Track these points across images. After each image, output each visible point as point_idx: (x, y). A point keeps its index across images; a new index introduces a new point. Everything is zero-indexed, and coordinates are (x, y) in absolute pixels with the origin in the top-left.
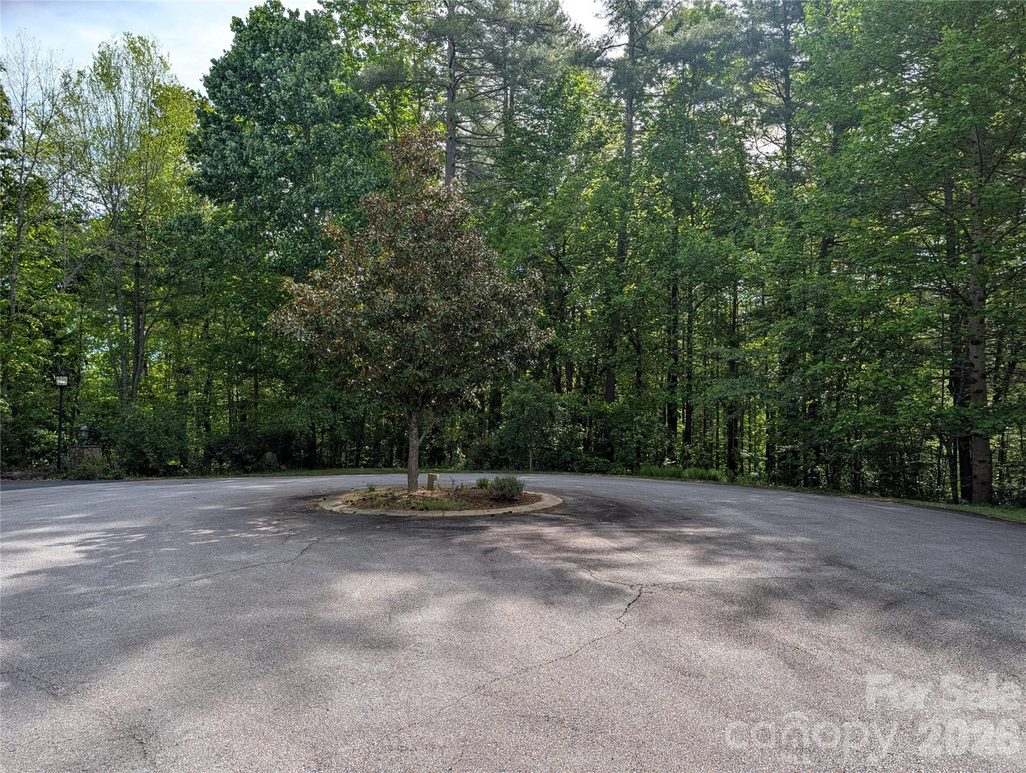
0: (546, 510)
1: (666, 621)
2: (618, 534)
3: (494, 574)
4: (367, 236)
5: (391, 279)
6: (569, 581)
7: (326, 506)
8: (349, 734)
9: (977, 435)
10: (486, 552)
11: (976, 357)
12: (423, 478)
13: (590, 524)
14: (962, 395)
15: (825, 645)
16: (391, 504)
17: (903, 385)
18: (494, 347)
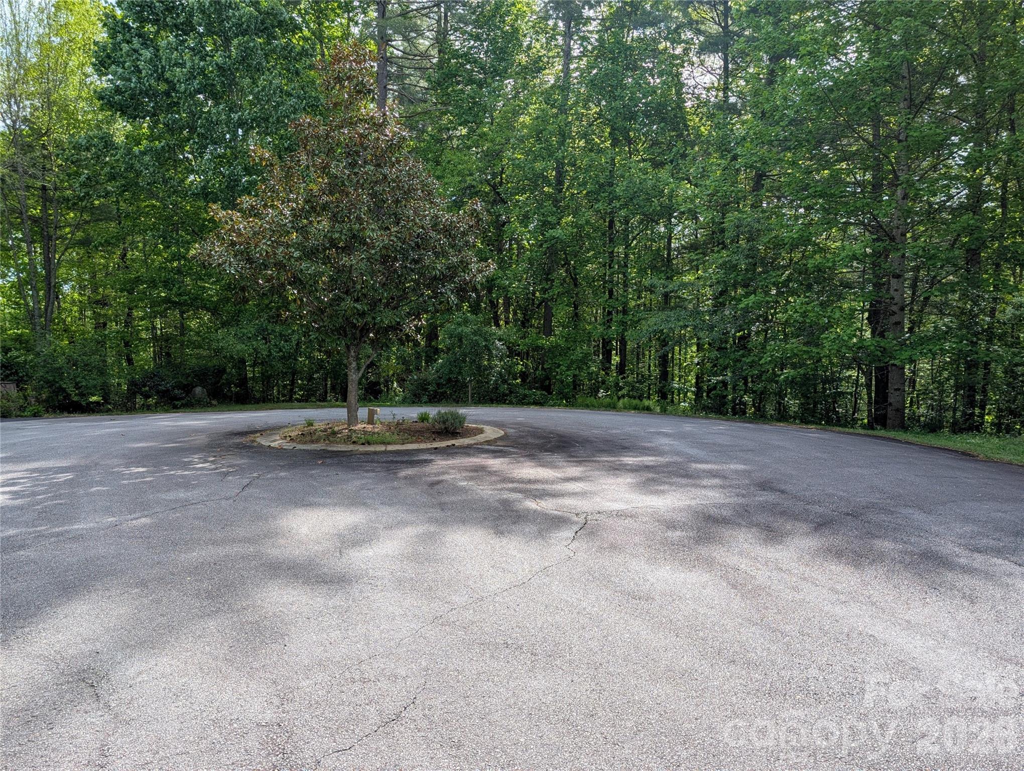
0: (488, 442)
1: (613, 547)
2: (560, 464)
3: (442, 506)
4: (299, 161)
5: (325, 207)
6: (517, 511)
7: (264, 442)
8: (308, 668)
9: (893, 365)
10: (433, 484)
11: (896, 290)
12: (363, 412)
13: (532, 455)
14: (882, 327)
15: (763, 565)
16: (331, 439)
17: (829, 317)
18: (435, 278)
